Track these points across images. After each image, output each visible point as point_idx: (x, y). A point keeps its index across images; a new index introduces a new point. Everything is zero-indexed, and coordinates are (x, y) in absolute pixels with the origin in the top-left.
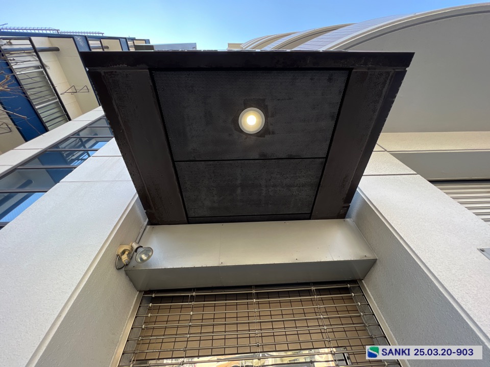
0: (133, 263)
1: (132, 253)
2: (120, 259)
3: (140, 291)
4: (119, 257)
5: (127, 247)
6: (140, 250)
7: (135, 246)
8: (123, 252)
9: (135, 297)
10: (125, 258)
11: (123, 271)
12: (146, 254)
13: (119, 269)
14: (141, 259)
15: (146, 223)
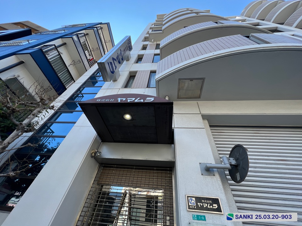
0: (96, 156)
1: (95, 153)
3: (99, 163)
4: (92, 154)
5: (94, 151)
6: (98, 152)
7: (96, 151)
8: (93, 152)
9: (97, 166)
10: (93, 154)
11: (93, 158)
13: (92, 157)
14: (98, 155)
15: (101, 141)
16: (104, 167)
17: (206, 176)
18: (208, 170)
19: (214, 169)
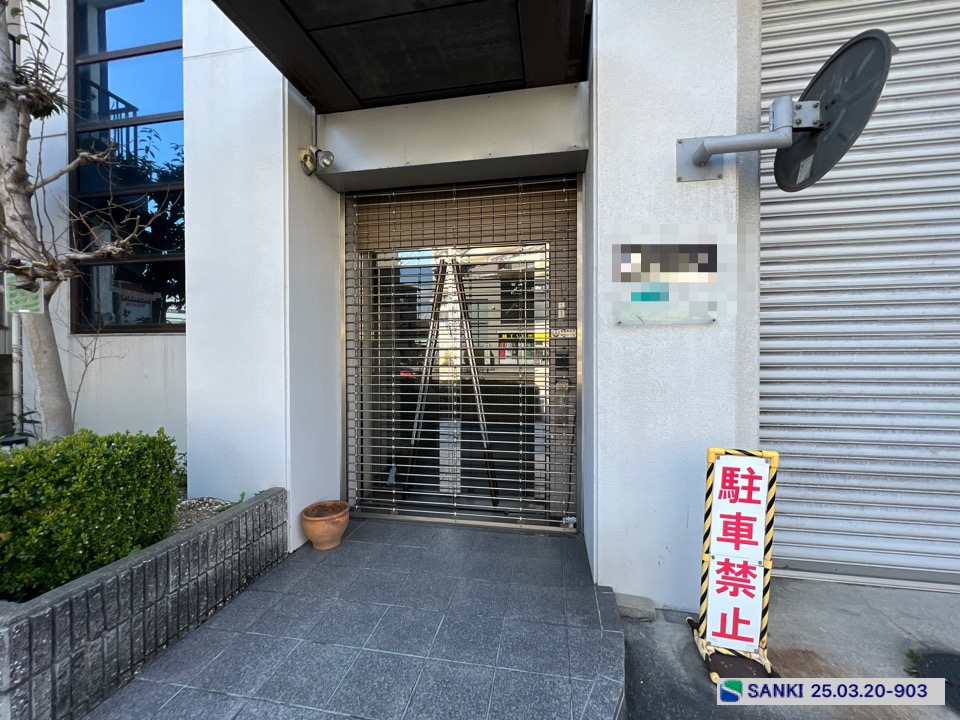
0: (319, 169)
1: (314, 158)
2: (305, 165)
3: (341, 193)
5: (307, 152)
6: (320, 155)
7: (314, 151)
8: (305, 157)
9: (337, 202)
10: (309, 163)
11: (314, 177)
12: (328, 159)
13: (309, 175)
14: (325, 164)
15: (314, 112)
16: (359, 201)
17: (692, 184)
18: (704, 161)
19: (726, 155)
